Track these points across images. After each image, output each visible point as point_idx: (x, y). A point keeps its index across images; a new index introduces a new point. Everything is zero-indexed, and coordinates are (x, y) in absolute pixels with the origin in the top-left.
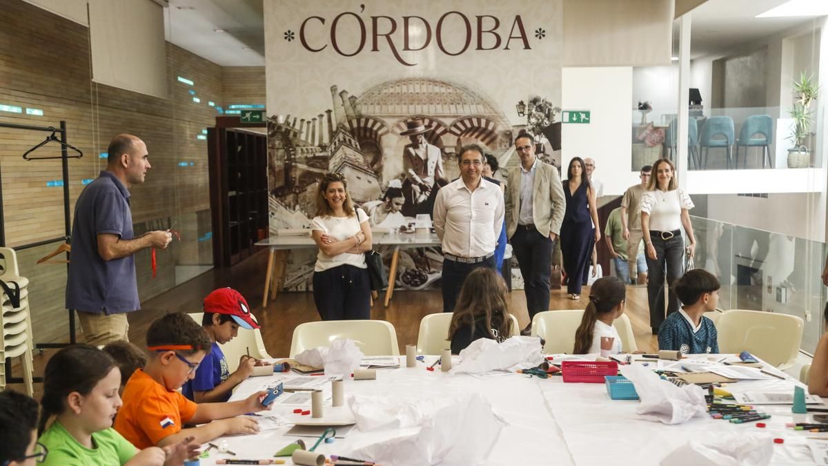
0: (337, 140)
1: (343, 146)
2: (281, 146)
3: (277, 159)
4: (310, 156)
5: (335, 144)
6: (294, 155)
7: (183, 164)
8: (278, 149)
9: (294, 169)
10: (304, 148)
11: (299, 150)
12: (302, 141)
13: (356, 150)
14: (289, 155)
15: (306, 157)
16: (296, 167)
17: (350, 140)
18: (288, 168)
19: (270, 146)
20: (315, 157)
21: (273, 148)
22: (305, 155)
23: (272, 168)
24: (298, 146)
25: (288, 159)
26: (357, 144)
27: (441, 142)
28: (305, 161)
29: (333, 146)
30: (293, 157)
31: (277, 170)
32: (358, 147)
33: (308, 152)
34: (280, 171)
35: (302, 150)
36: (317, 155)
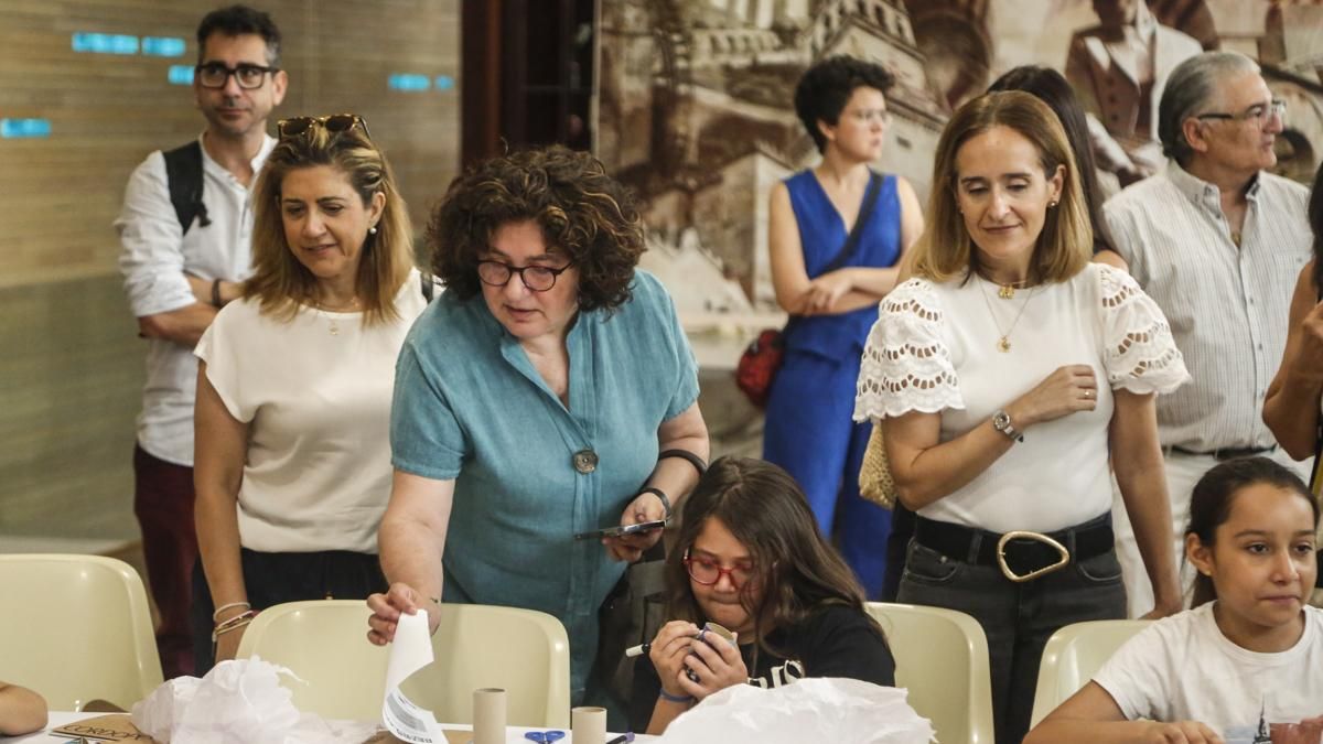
0: (833, 12)
1: (855, 32)
2: (643, 27)
3: (630, 72)
4: (740, 62)
5: (827, 22)
6: (687, 57)
7: (407, 82)
8: (633, 36)
9: (682, 107)
10: (721, 37)
11: (702, 40)
12: (716, 11)
13: (899, 44)
14: (670, 58)
15: (727, 69)
16: (689, 99)
17: (879, 12)
18: (664, 104)
19: (608, 24)
20: (756, 69)
21: (616, 31)
22: (723, 59)
23: (610, 99)
24: (699, 25)
25: (669, 71)
26: (906, 24)
27: (1208, 20)
28: (720, 79)
29: (820, 30)
30: (681, 64)
31: (627, 106)
32: (909, 34)
33: (733, 50)
34: (637, 111)
35: (714, 41)
36: (767, 58)
